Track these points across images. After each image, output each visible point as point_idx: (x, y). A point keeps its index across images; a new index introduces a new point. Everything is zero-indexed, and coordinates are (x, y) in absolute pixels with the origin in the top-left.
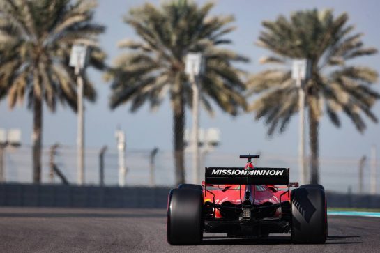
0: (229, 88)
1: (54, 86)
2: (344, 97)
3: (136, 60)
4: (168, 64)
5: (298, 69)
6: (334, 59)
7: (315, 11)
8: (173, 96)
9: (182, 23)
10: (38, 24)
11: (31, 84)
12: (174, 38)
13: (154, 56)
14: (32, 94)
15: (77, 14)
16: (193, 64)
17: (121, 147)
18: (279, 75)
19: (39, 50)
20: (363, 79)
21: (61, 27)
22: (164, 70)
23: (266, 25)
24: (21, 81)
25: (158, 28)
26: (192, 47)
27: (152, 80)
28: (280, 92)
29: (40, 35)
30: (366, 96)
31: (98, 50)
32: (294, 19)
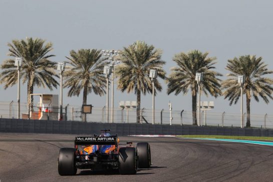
0: (215, 86)
1: (145, 85)
2: (260, 90)
3: (178, 75)
4: (190, 77)
5: (240, 79)
6: (256, 75)
7: (249, 56)
8: (192, 89)
9: (196, 60)
10: (139, 60)
11: (136, 84)
12: (192, 66)
13: (185, 73)
14: (136, 88)
15: (154, 57)
16: (198, 77)
17: (170, 109)
18: (234, 81)
19: (139, 71)
20: (268, 83)
21: (148, 62)
22: (189, 79)
23: (229, 61)
24: (132, 83)
25: (186, 63)
26: (200, 70)
27: (184, 83)
28: (235, 88)
29: (140, 65)
30: (269, 90)
31: (163, 71)
32: (241, 59)
